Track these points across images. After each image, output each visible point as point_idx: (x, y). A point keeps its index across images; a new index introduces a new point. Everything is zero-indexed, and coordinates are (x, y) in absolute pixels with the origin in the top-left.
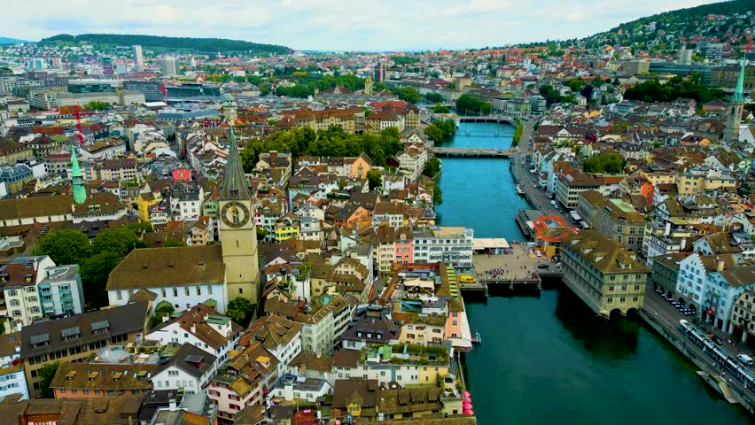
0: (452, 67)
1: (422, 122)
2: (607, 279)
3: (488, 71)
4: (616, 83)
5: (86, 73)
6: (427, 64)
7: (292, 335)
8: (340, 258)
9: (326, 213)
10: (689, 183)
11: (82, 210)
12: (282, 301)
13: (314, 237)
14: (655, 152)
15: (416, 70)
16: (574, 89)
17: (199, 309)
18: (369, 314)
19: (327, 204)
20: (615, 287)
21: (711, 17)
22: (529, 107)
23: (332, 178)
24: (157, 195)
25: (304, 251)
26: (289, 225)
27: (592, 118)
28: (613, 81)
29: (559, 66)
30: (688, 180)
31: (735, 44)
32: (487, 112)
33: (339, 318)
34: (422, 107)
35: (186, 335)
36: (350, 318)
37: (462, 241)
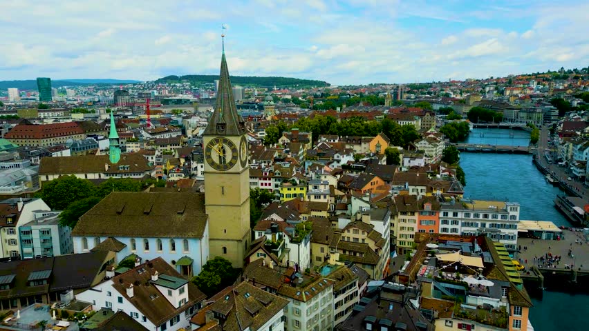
3: (495, 92)
8: (349, 221)
9: (339, 180)
11: (114, 169)
12: (267, 266)
13: (322, 200)
15: (429, 93)
18: (384, 295)
19: (341, 173)
22: (541, 116)
23: (348, 152)
25: (308, 213)
26: (295, 184)
32: (499, 119)
33: (341, 297)
35: (120, 300)
36: (357, 299)
37: (504, 217)
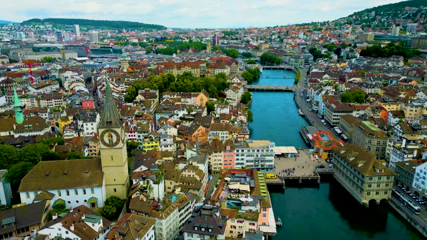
0: (257, 37)
1: (240, 69)
2: (367, 180)
3: (278, 40)
4: (355, 47)
5: (47, 40)
6: (243, 35)
7: (147, 229)
8: (185, 165)
9: (178, 131)
10: (412, 111)
11: (20, 129)
12: (142, 200)
13: (170, 149)
14: (385, 89)
15: (237, 39)
16: (330, 50)
17: (79, 211)
18: (203, 212)
19: (179, 124)
20: (373, 185)
21: (407, 8)
22: (303, 60)
23: (183, 107)
24: (71, 118)
25: (161, 159)
26: (152, 140)
27: (342, 67)
28: (353, 45)
29: (320, 36)
30: (412, 109)
31: (423, 24)
32: (278, 63)
33: (183, 211)
34: (240, 60)
35: (67, 233)
36: (190, 210)
37: (267, 151)
